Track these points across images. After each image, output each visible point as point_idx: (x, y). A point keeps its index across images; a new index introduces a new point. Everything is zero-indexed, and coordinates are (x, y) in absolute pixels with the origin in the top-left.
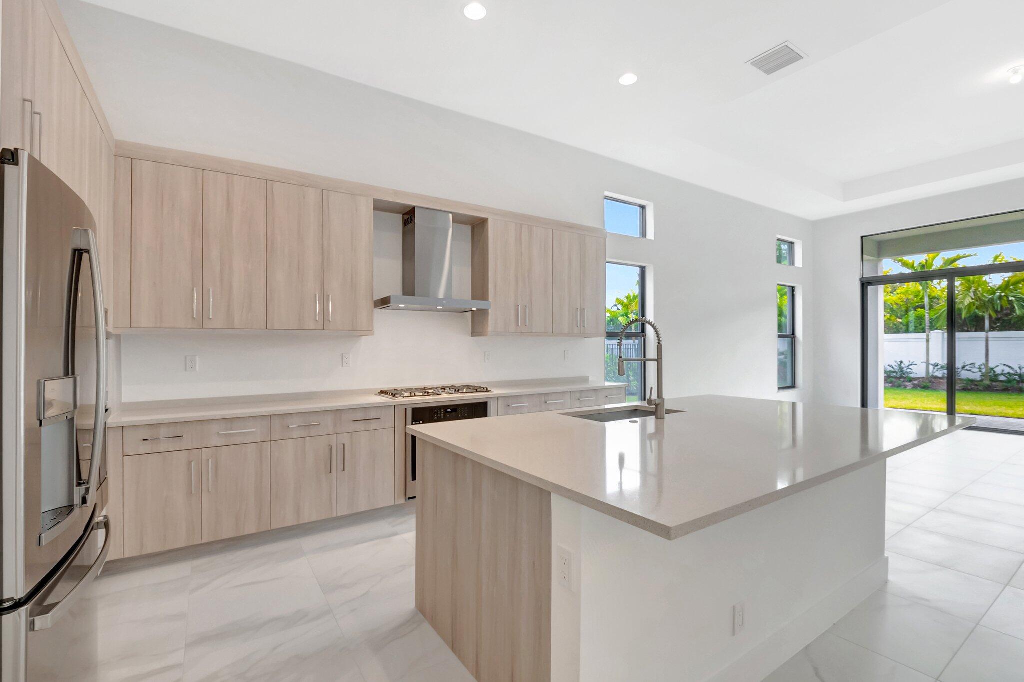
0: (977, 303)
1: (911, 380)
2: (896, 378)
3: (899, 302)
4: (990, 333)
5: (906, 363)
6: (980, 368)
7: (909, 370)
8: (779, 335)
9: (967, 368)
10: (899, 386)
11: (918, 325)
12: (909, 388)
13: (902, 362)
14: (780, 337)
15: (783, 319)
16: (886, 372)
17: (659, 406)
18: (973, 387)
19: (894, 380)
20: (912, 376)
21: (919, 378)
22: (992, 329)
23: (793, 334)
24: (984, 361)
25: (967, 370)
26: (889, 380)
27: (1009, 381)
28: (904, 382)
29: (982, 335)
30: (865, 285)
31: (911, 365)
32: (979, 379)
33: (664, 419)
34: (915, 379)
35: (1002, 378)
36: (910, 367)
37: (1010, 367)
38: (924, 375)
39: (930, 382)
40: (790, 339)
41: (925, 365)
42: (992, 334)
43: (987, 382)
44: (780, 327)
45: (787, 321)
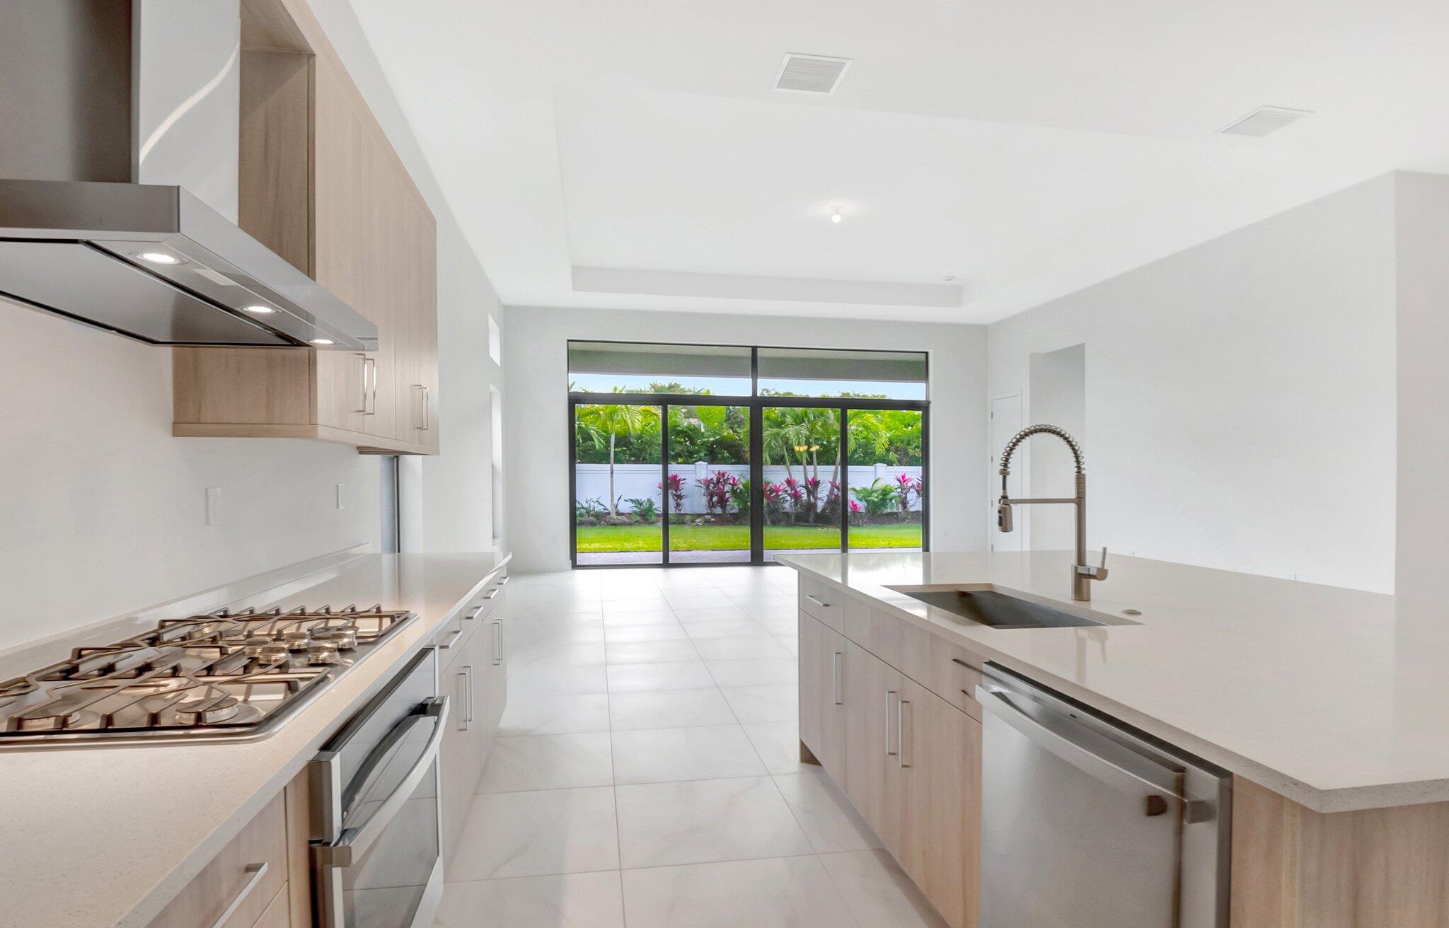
30: (574, 400)
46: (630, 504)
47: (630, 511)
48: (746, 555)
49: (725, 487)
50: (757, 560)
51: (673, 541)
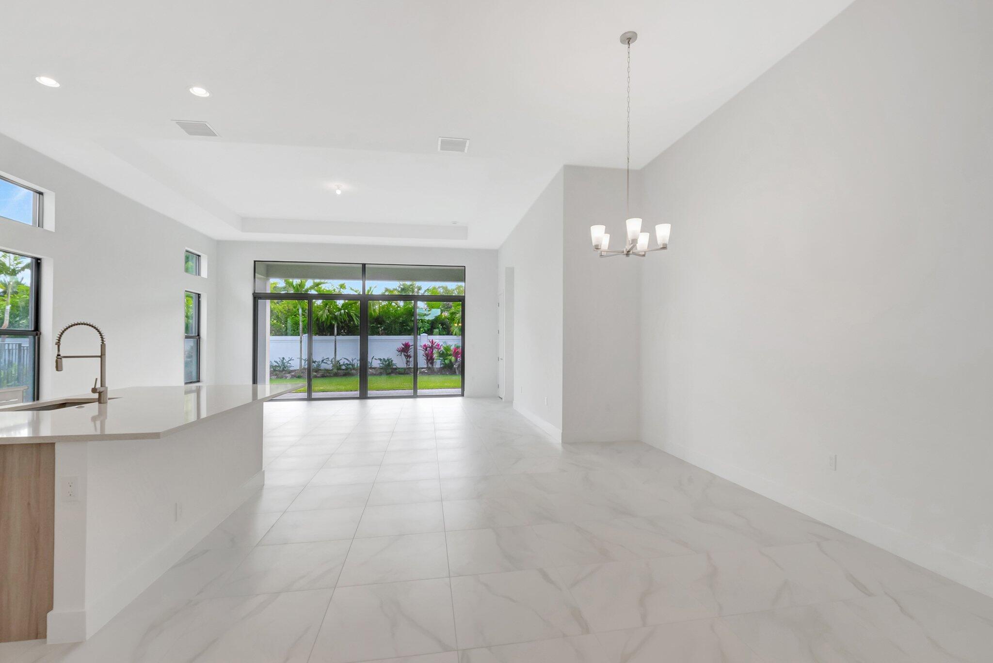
0: (331, 315)
1: (290, 372)
2: (280, 371)
3: (283, 310)
4: (337, 337)
5: (287, 359)
6: (332, 361)
7: (289, 365)
8: (186, 336)
9: (325, 361)
10: (282, 377)
11: (296, 329)
12: (288, 378)
13: (283, 358)
14: (187, 337)
15: (190, 321)
16: (271, 366)
17: (102, 394)
18: (328, 374)
19: (278, 373)
20: (291, 369)
21: (295, 370)
22: (338, 334)
23: (199, 335)
24: (334, 356)
25: (325, 363)
26: (274, 373)
27: (347, 369)
28: (284, 374)
29: (333, 338)
30: (257, 297)
31: (290, 360)
32: (331, 368)
33: (106, 403)
34: (292, 371)
35: (344, 367)
36: (289, 362)
37: (347, 360)
38: (298, 368)
39: (302, 373)
40: (195, 340)
41: (299, 360)
42: (338, 337)
43: (335, 370)
44: (187, 328)
45: (193, 322)
46: (379, 362)
47: (378, 366)
48: (357, 393)
49: (434, 350)
50: (363, 396)
51: (314, 388)
